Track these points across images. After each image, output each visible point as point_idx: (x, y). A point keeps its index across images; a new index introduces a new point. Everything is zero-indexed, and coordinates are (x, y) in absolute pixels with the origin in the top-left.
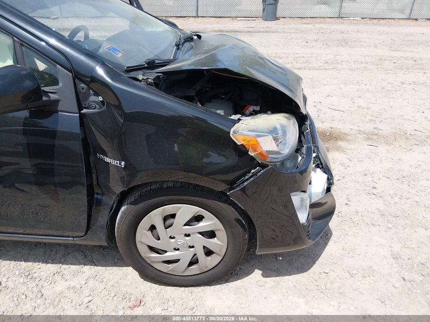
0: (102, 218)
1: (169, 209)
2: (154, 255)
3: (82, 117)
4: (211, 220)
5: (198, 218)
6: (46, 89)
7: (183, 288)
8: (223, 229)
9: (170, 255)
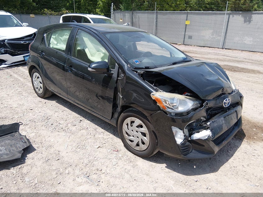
0: (116, 115)
1: (133, 119)
2: (127, 135)
3: (117, 79)
4: (145, 128)
5: (141, 127)
6: (111, 70)
7: (133, 155)
8: (148, 134)
9: (131, 138)
